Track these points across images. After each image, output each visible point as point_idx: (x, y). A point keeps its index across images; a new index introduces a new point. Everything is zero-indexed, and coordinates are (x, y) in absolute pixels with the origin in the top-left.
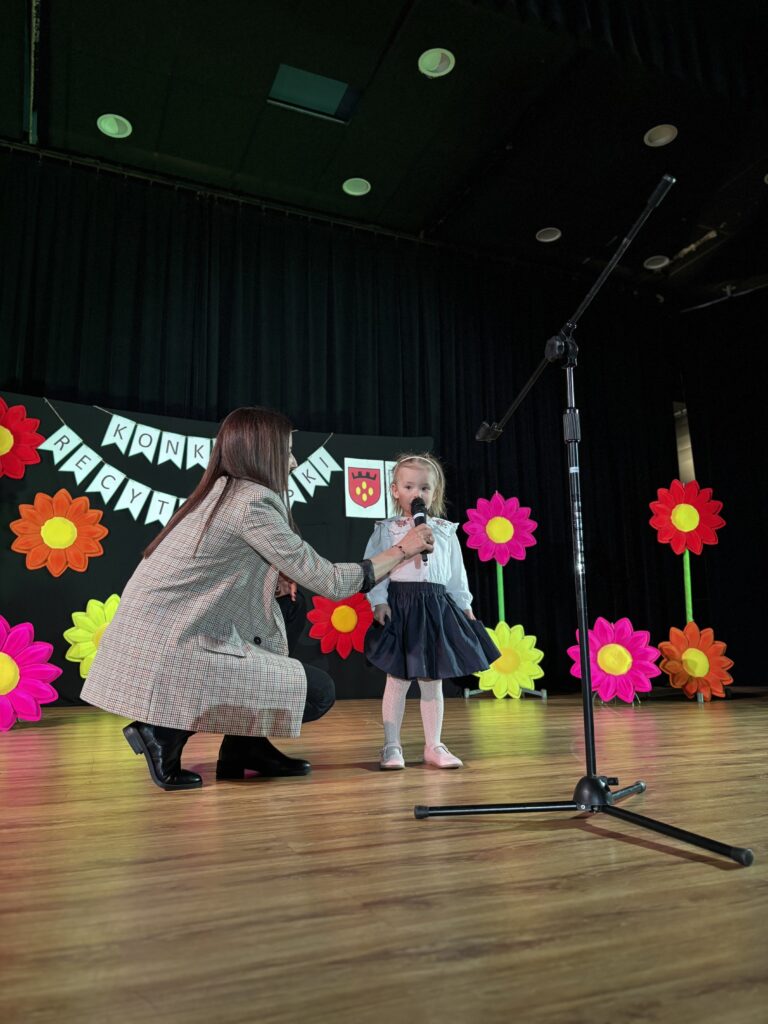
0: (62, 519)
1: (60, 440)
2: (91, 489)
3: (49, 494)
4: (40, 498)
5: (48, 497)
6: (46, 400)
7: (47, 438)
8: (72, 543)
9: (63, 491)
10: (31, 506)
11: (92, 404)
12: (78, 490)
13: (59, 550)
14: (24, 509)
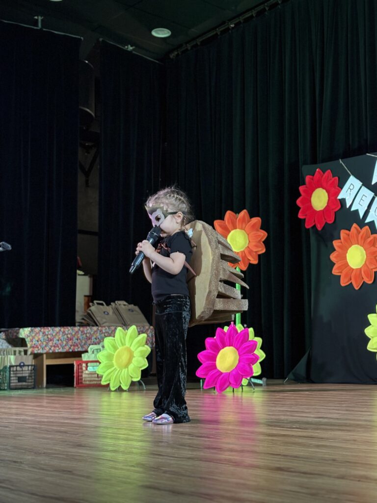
0: (357, 245)
1: (349, 188)
2: (368, 220)
3: (347, 229)
4: (343, 233)
5: (347, 232)
6: (341, 162)
7: (342, 188)
8: (363, 263)
9: (355, 225)
10: (339, 240)
11: (365, 154)
12: (361, 223)
13: (357, 269)
14: (336, 243)
